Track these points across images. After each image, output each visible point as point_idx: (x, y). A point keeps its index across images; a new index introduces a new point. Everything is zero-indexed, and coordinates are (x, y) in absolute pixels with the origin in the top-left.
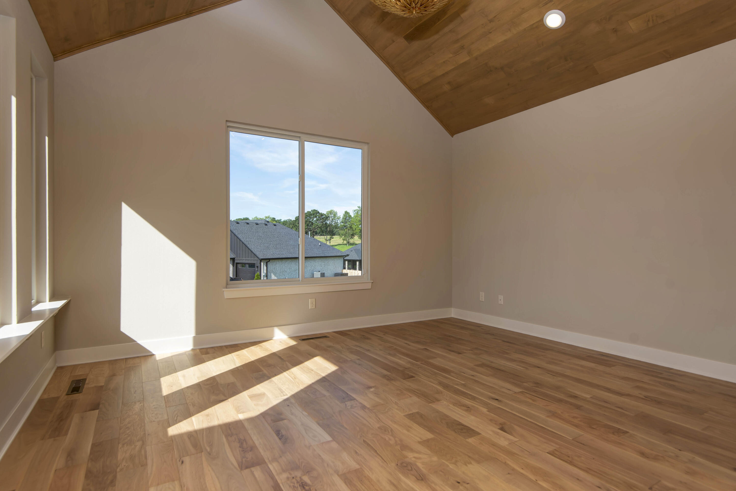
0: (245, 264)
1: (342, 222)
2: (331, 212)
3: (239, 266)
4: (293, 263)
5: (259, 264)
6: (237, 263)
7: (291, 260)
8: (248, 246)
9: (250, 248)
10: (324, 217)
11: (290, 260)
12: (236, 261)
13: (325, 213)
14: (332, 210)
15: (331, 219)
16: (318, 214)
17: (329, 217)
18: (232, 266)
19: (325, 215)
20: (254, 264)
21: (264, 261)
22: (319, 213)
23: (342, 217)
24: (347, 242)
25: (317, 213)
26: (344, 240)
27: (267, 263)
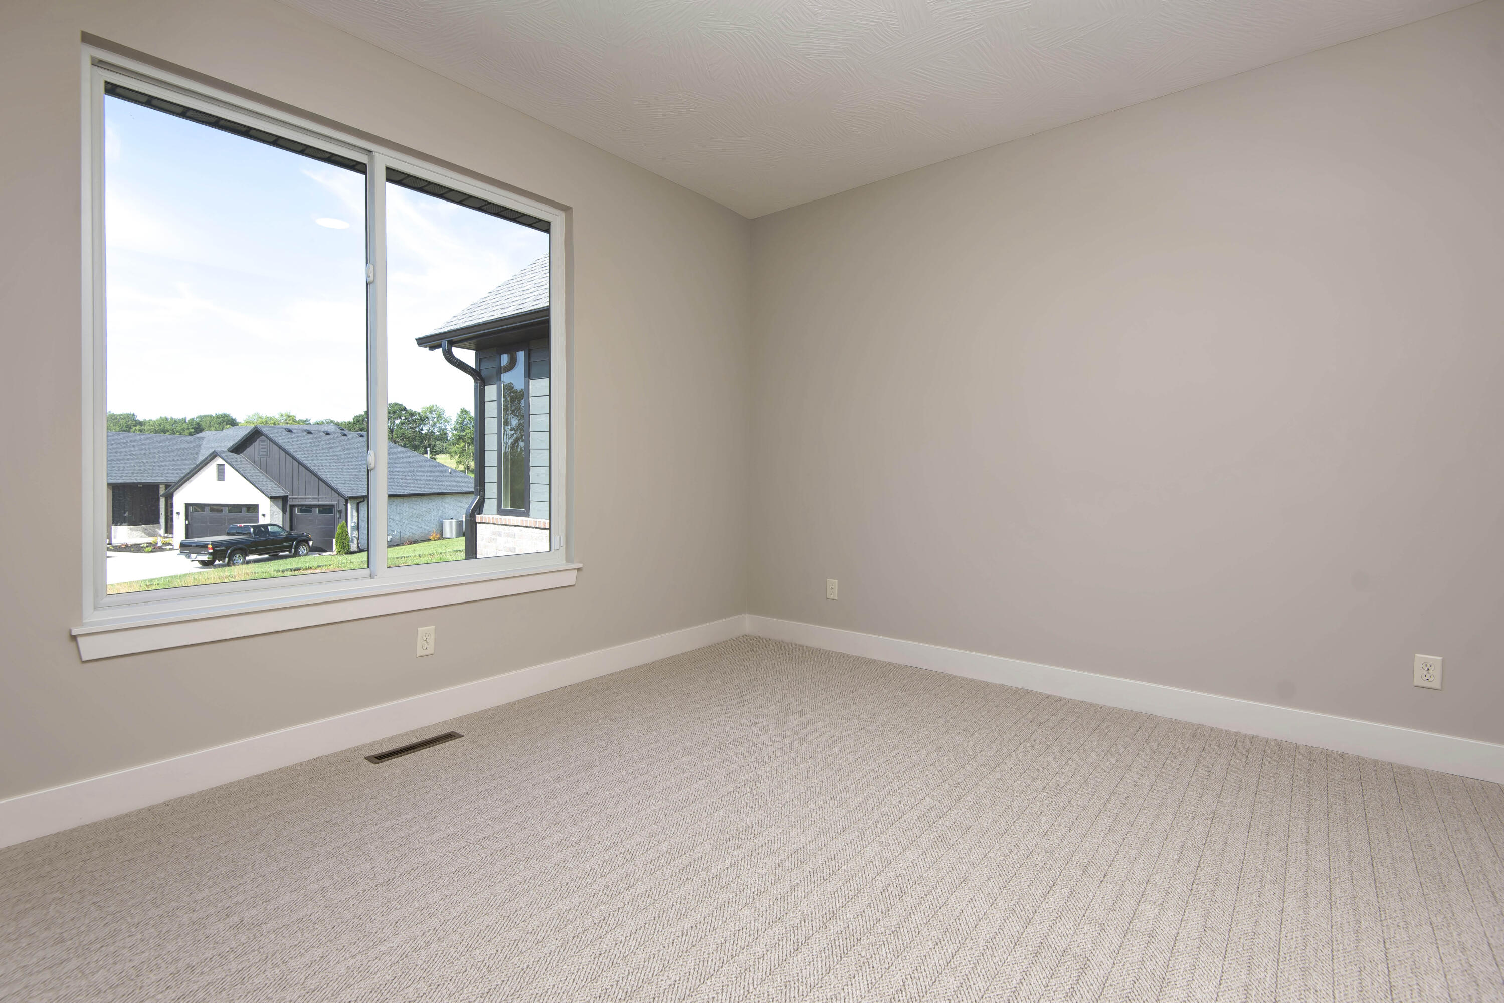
0: (311, 506)
1: (455, 429)
2: (431, 410)
3: (296, 511)
4: (405, 504)
5: (344, 506)
6: (292, 506)
7: (401, 500)
8: (319, 473)
9: (324, 477)
10: (418, 419)
11: (399, 499)
12: (290, 502)
13: (419, 410)
14: (434, 404)
15: (431, 422)
16: (404, 412)
17: (428, 418)
18: (281, 513)
19: (419, 413)
20: (333, 506)
21: (353, 500)
22: (405, 409)
23: (454, 418)
24: (466, 467)
25: (402, 410)
26: (458, 463)
27: (358, 504)
